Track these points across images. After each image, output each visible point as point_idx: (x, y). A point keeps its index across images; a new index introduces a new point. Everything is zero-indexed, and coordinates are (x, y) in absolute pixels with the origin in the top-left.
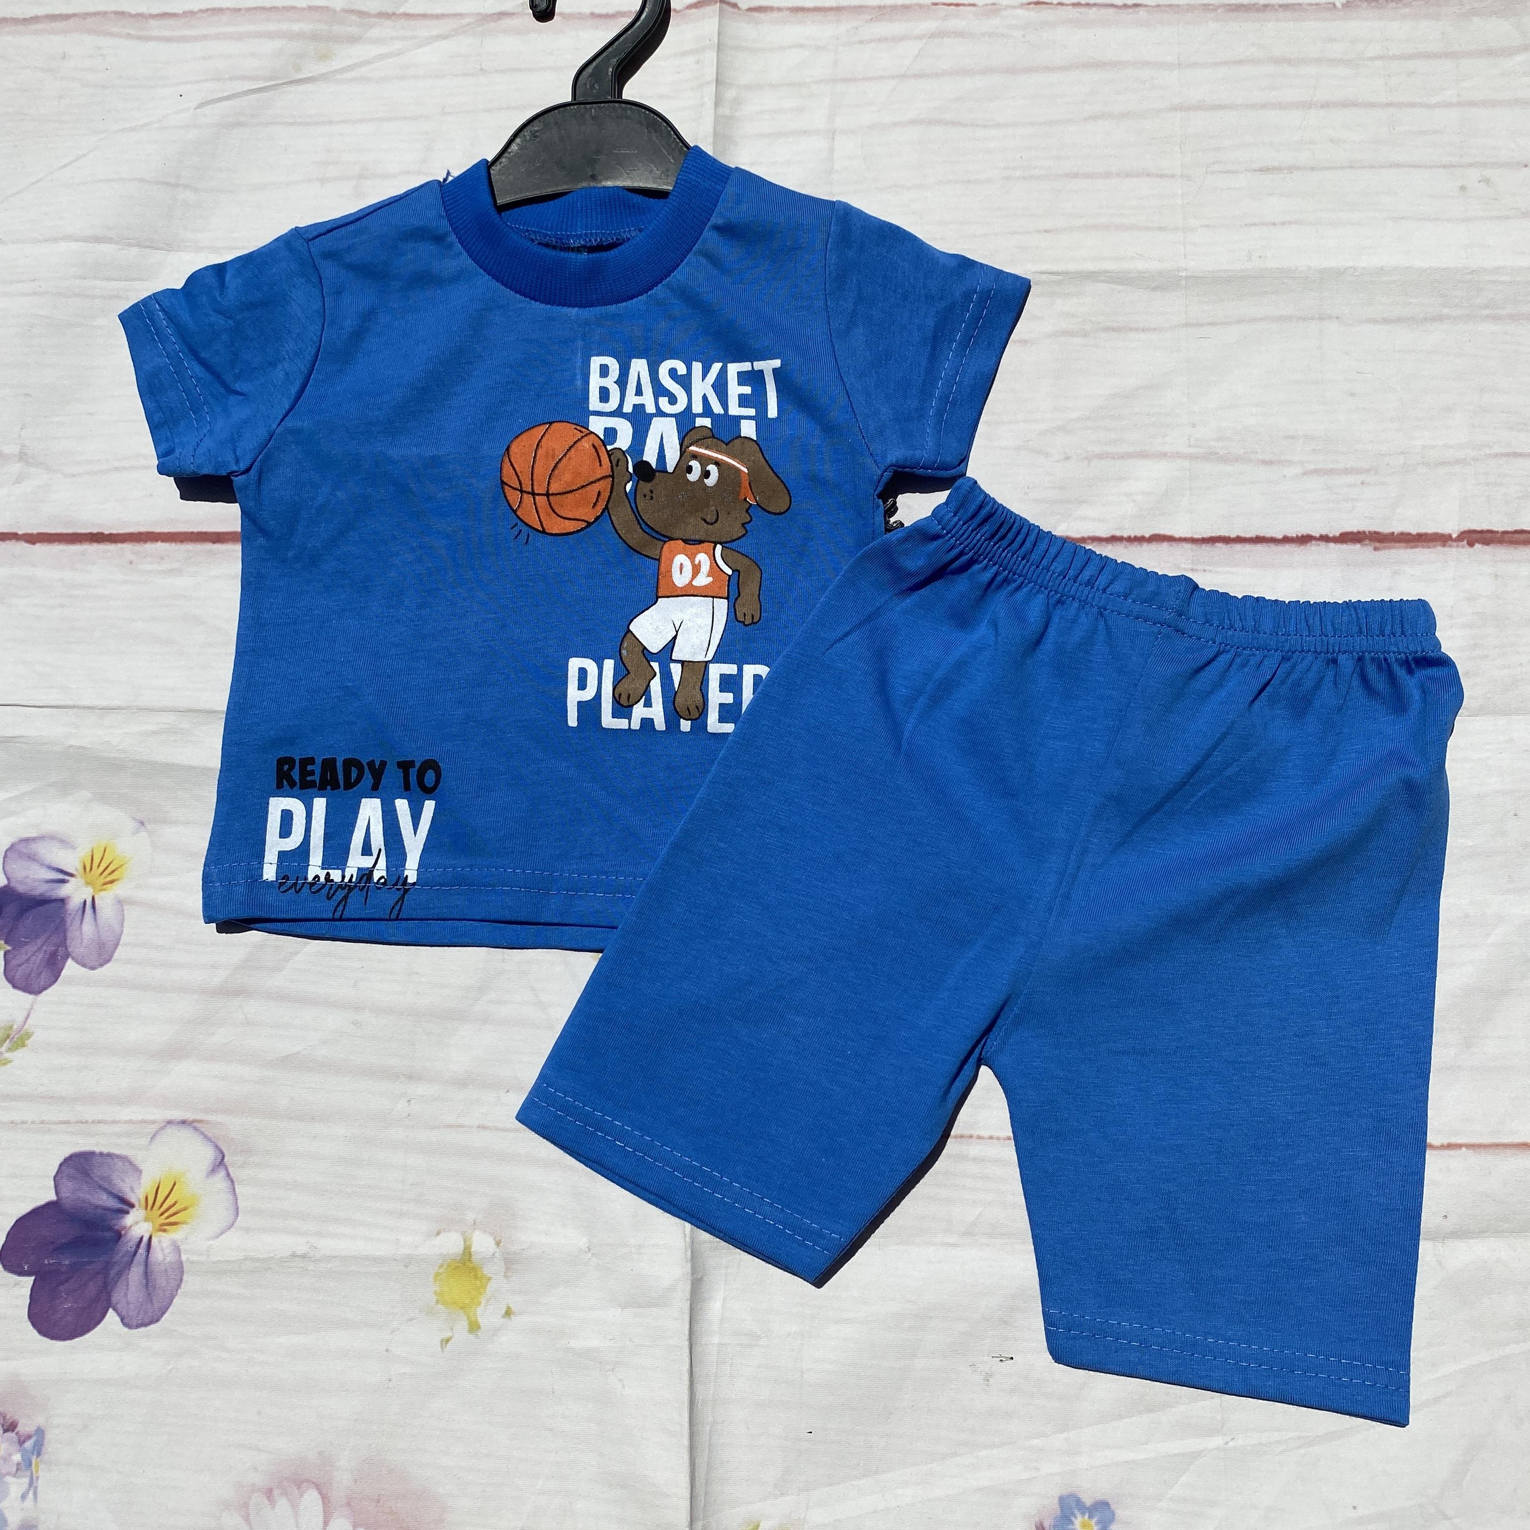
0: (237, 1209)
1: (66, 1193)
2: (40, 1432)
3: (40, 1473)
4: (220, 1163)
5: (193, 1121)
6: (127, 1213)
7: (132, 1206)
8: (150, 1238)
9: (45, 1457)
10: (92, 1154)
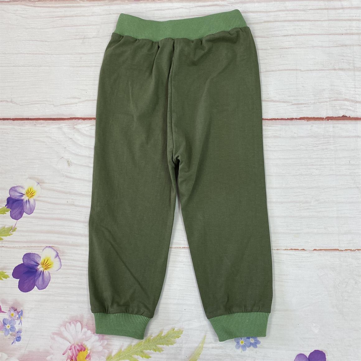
0: (61, 265)
1: (25, 262)
2: (22, 311)
3: (22, 319)
4: (57, 255)
5: (52, 246)
6: (38, 266)
7: (39, 264)
8: (43, 271)
9: (23, 316)
10: (30, 253)
